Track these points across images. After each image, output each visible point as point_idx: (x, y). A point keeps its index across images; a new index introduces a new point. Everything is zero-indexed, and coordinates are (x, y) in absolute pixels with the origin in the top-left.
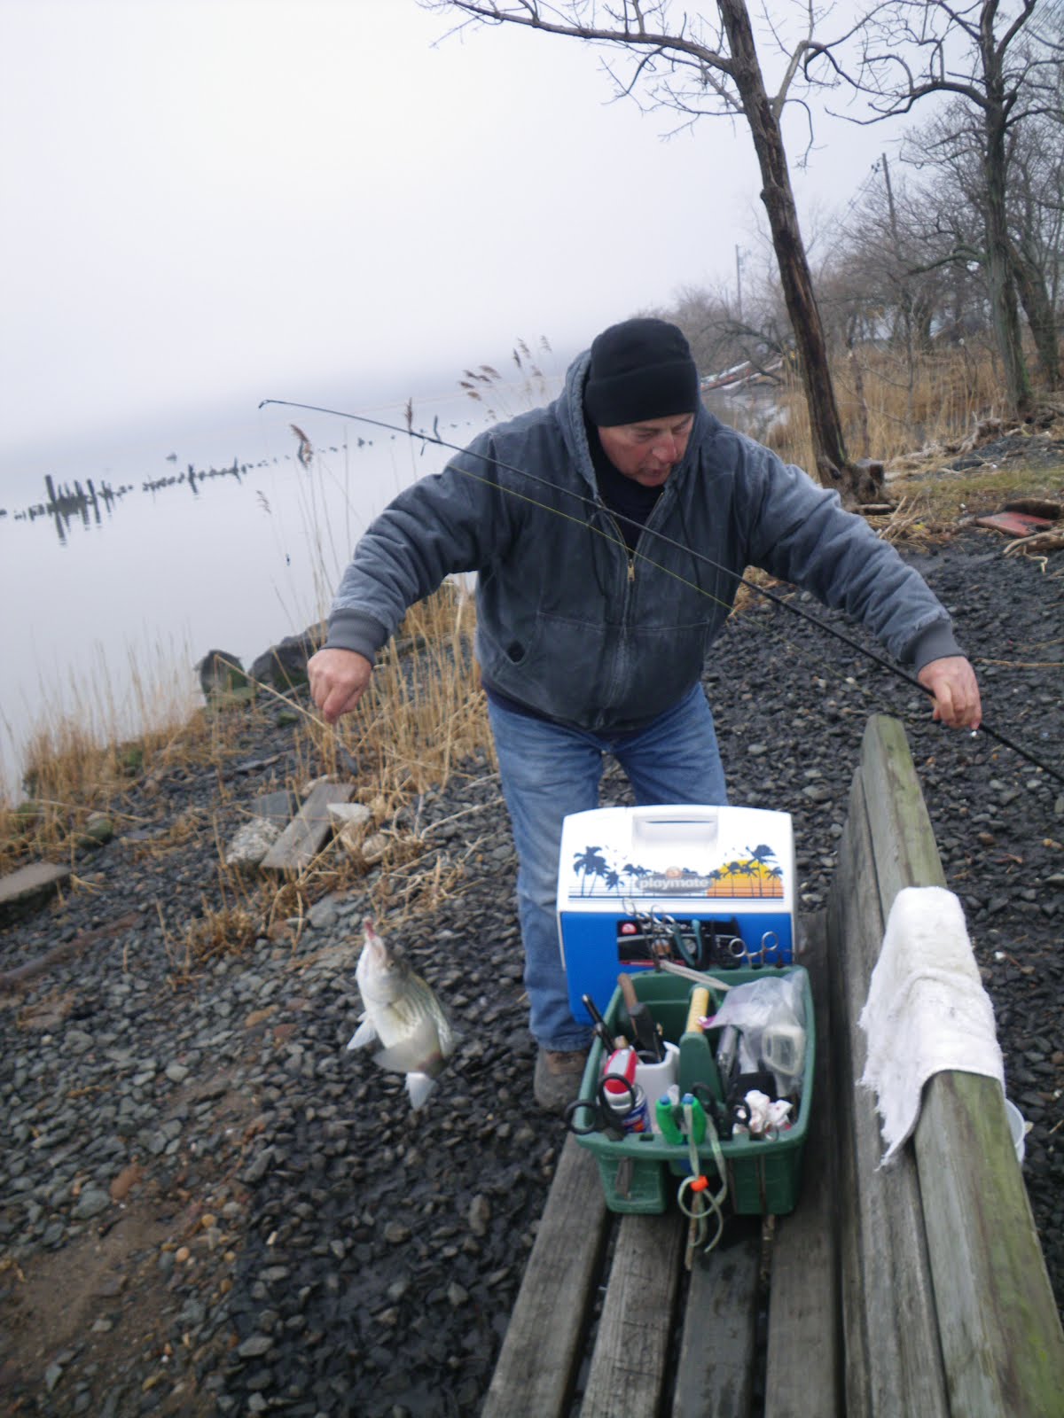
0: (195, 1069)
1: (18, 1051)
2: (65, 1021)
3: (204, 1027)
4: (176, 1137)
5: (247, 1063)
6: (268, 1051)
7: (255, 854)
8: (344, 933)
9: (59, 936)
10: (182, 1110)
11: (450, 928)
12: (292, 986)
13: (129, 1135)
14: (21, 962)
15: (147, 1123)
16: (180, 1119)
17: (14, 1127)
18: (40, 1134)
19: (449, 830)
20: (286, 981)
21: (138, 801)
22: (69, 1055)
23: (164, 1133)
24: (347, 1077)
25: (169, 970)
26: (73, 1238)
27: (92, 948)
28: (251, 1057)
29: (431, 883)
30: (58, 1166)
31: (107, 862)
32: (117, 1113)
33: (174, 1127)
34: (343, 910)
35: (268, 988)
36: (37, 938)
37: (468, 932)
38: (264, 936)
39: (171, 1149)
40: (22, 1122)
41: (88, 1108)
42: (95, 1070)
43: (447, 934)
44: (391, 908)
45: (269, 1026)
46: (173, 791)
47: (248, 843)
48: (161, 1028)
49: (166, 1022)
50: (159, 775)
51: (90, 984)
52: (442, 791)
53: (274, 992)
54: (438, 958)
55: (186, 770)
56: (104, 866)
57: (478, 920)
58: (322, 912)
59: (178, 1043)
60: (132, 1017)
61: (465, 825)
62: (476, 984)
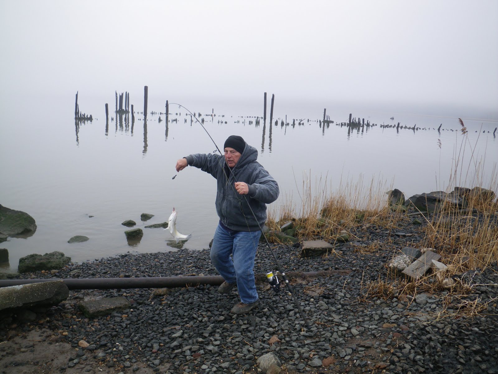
0: (361, 334)
1: (302, 299)
2: (320, 297)
3: (368, 320)
4: (349, 355)
5: (380, 340)
6: (390, 340)
7: (400, 267)
8: (428, 309)
9: (323, 267)
10: (354, 346)
11: (478, 328)
12: (404, 320)
13: (334, 346)
14: (308, 271)
15: (340, 344)
16: (352, 349)
17: (296, 324)
18: (304, 331)
19: (483, 289)
20: (401, 317)
21: (359, 231)
22: (319, 309)
23: (346, 352)
24: (426, 367)
25: (359, 295)
26: (306, 371)
27: (333, 276)
28: (383, 339)
29: (471, 306)
30: (307, 344)
31: (344, 249)
32: (331, 336)
33: (349, 351)
34: (430, 301)
35: (394, 317)
36: (316, 265)
37: (486, 333)
38: (397, 297)
39: (347, 358)
40: (299, 324)
41: (321, 330)
42: (327, 318)
43: (476, 329)
44: (449, 308)
45: (392, 331)
46: (371, 233)
47: (398, 262)
48: (352, 314)
49: (354, 313)
50: (368, 225)
51: (330, 288)
52: (482, 272)
53: (396, 319)
54: (471, 337)
55: (377, 227)
56: (342, 249)
57: (491, 330)
58: (421, 298)
59: (357, 322)
60: (343, 305)
61: (490, 290)
62: (486, 355)
